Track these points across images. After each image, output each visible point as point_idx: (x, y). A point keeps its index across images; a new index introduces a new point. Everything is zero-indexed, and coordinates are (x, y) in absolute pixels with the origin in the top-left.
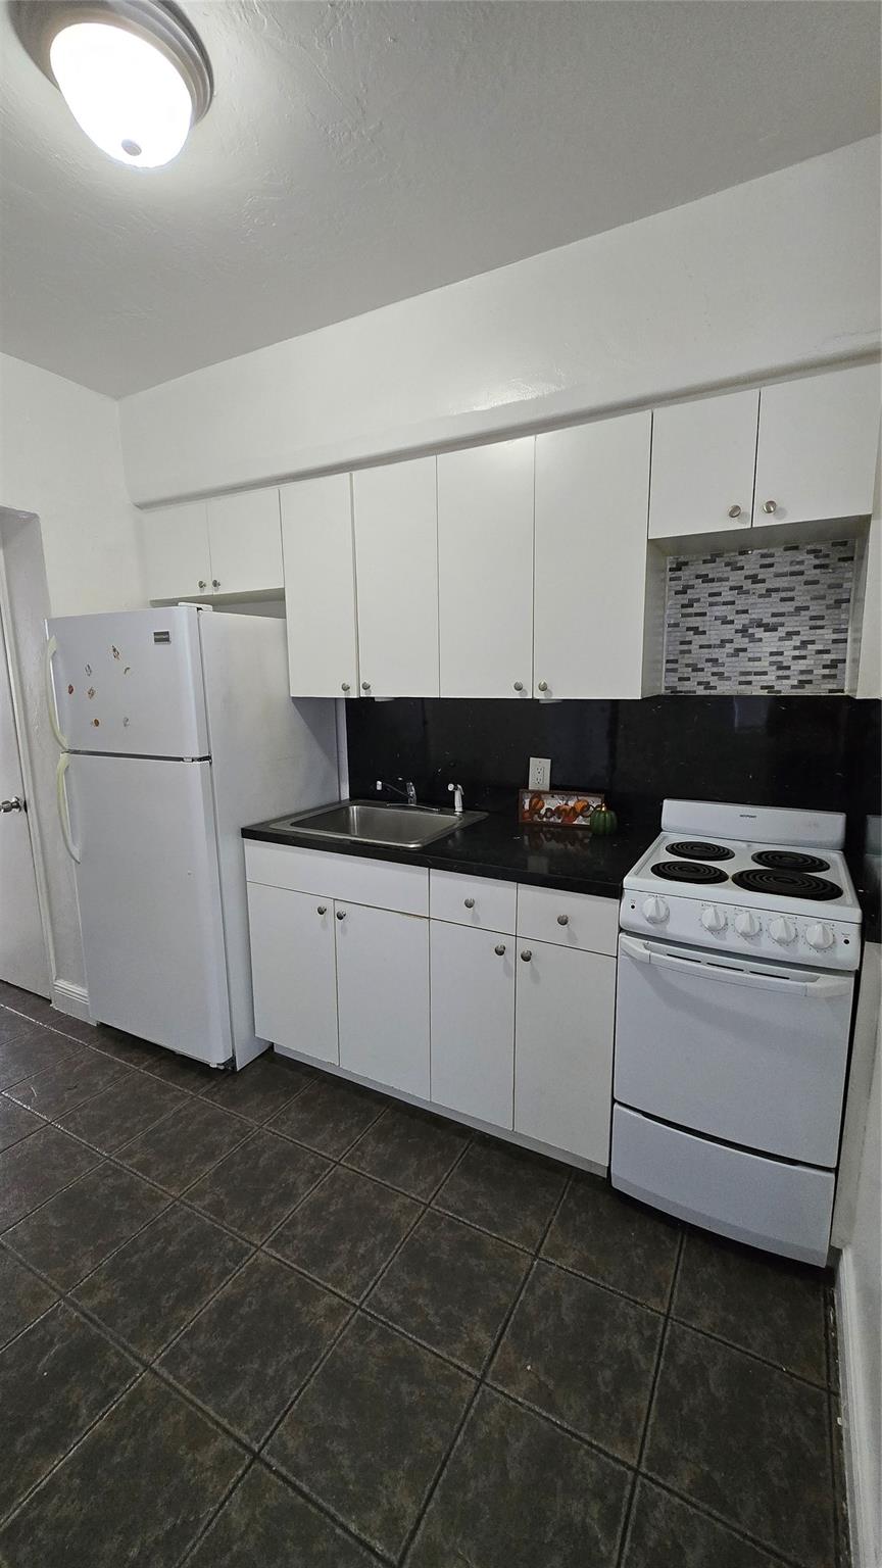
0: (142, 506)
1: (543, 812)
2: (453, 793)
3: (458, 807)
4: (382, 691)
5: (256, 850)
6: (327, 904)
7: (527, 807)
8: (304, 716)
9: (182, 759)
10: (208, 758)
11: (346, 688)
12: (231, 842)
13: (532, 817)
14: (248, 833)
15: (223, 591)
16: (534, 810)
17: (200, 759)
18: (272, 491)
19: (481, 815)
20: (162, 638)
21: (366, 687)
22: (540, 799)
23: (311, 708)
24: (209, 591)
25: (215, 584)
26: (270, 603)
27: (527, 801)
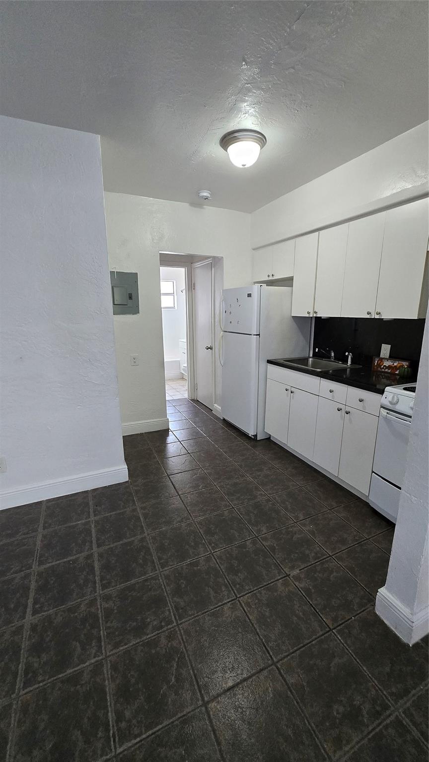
0: (254, 249)
1: (382, 367)
2: (348, 356)
3: (349, 363)
4: (324, 314)
5: (271, 367)
6: (289, 388)
7: (376, 364)
8: (295, 323)
9: (251, 335)
10: (259, 335)
11: (309, 313)
12: (263, 364)
13: (377, 368)
14: (269, 362)
15: (275, 278)
16: (379, 365)
17: (256, 335)
18: (292, 241)
19: (357, 366)
20: (249, 295)
21: (316, 313)
22: (382, 361)
23: (299, 320)
24: (271, 278)
25: (273, 275)
26: (288, 282)
27: (376, 362)
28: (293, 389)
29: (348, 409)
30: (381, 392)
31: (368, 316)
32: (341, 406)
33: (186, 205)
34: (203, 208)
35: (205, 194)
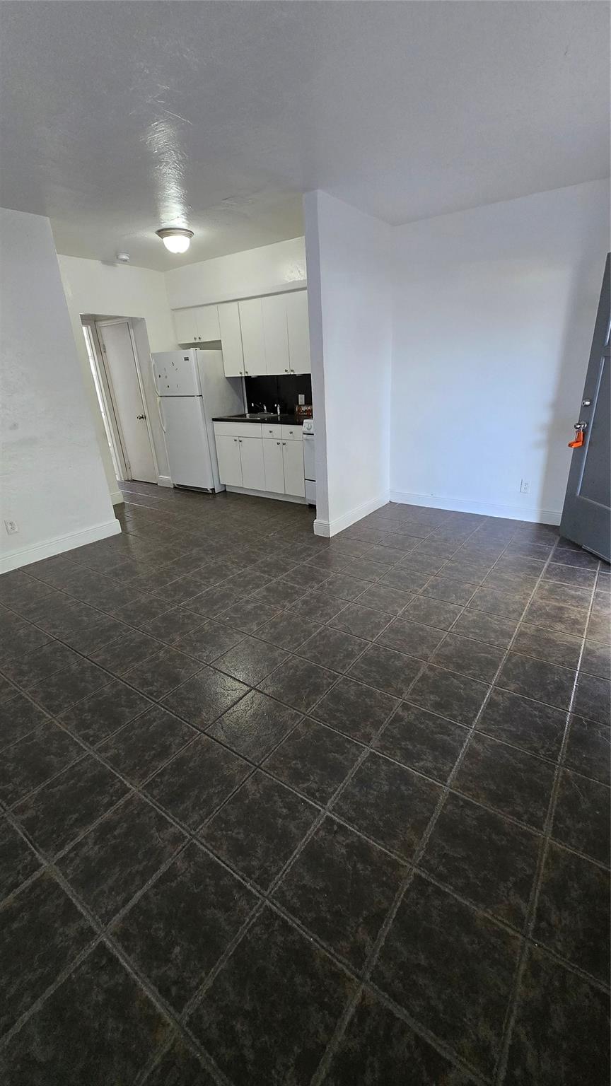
0: (173, 310)
1: (301, 411)
2: (276, 407)
3: (279, 413)
4: (253, 374)
5: (217, 424)
6: (237, 438)
7: (297, 410)
8: (230, 383)
9: (194, 396)
10: (201, 396)
12: (209, 422)
13: (298, 413)
14: (215, 420)
15: (202, 341)
16: (299, 411)
17: (199, 396)
18: (215, 306)
19: (284, 415)
20: (186, 359)
21: (246, 372)
22: (300, 407)
23: (232, 381)
24: (198, 341)
25: (200, 338)
26: (216, 345)
27: (297, 408)
28: (241, 439)
29: (284, 442)
30: (301, 424)
31: (286, 373)
32: (279, 441)
33: (98, 263)
34: (115, 266)
35: (124, 257)
